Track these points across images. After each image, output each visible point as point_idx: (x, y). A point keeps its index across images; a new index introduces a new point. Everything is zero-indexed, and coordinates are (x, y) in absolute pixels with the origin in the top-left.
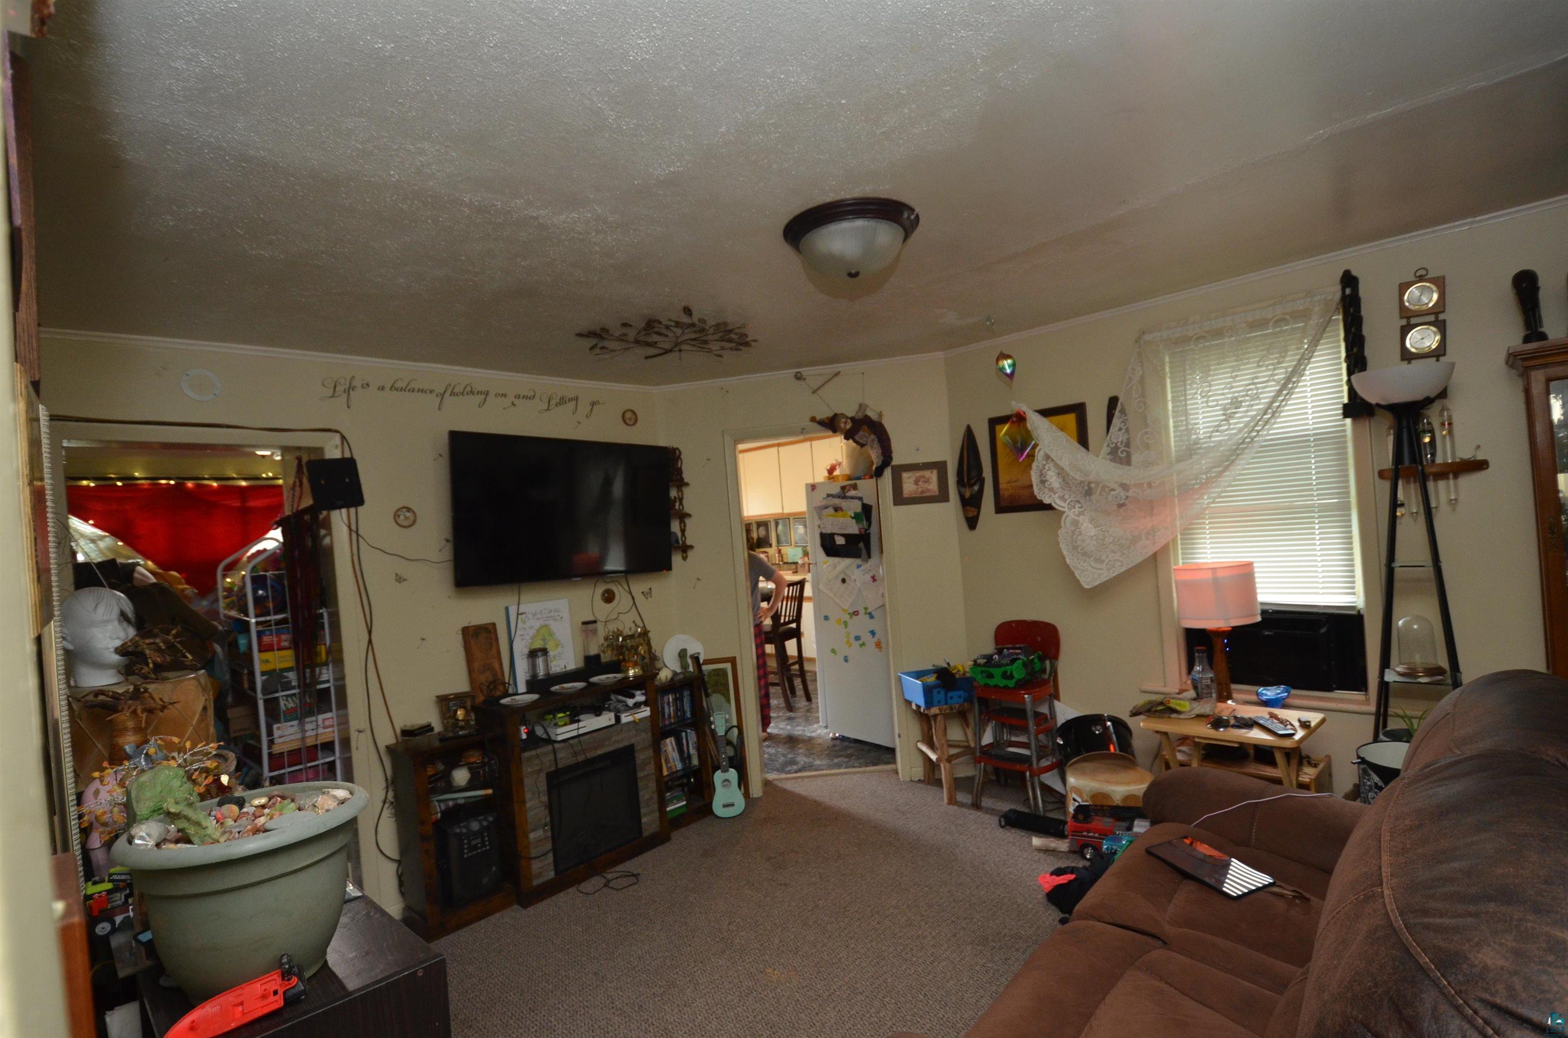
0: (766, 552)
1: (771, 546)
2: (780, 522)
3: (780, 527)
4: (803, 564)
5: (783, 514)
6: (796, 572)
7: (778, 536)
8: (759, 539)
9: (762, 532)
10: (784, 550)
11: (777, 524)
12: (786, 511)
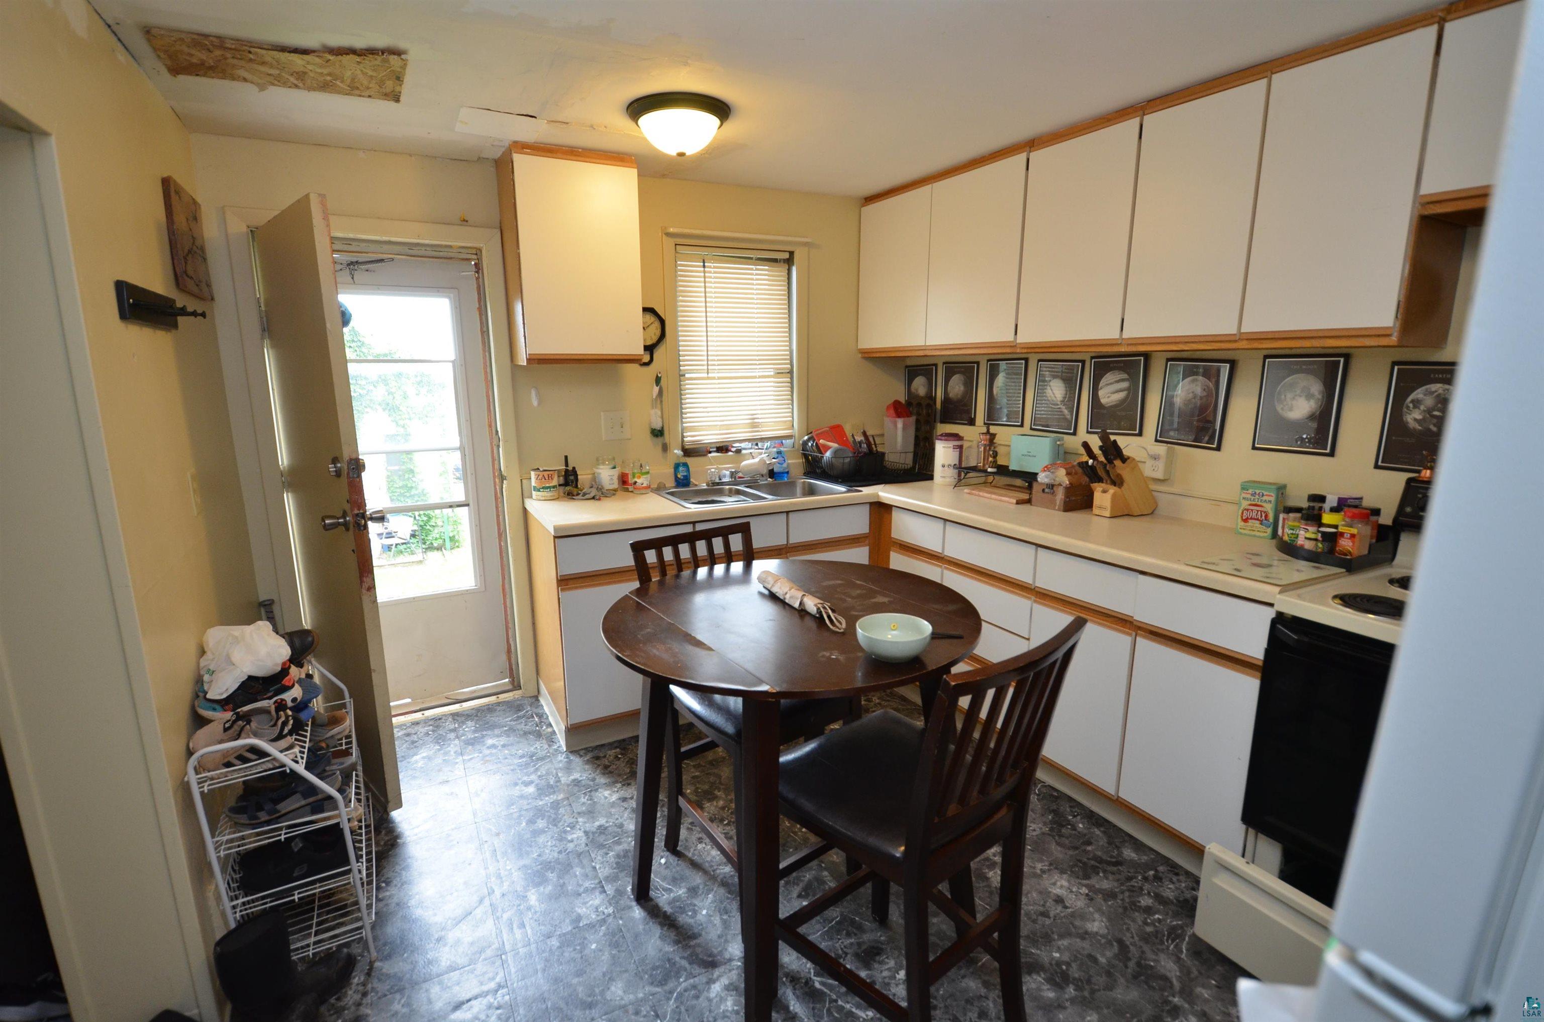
0: (956, 437)
1: (972, 422)
2: (1003, 365)
3: (1000, 380)
4: (1051, 486)
5: (1013, 345)
6: (1029, 501)
7: (991, 399)
8: (947, 400)
9: (957, 387)
10: (1002, 434)
11: (993, 373)
12: (1024, 337)
